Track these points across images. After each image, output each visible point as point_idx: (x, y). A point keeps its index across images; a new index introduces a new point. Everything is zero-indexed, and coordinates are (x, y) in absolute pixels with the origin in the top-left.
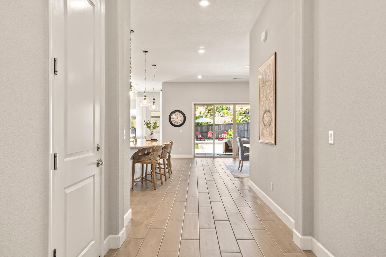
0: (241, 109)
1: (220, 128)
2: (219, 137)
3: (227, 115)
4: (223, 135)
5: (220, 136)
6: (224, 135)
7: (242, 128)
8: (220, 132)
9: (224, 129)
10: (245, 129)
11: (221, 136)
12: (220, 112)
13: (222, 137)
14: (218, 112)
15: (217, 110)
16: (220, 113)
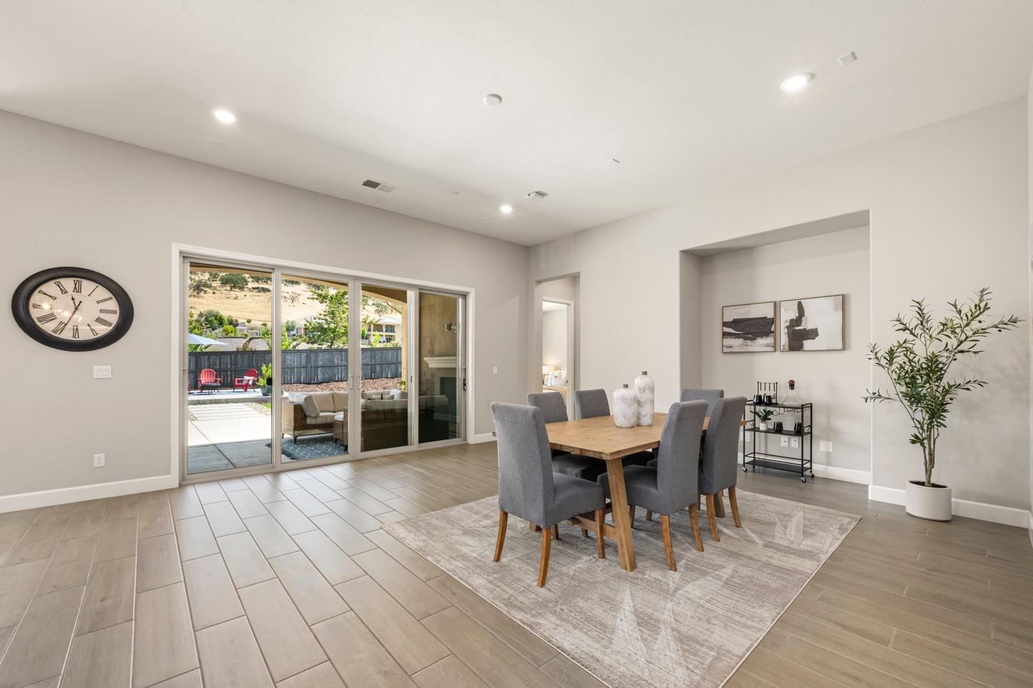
0: (263, 325)
1: (236, 361)
2: (236, 384)
3: (233, 335)
4: (247, 378)
5: (238, 381)
6: (251, 378)
7: (294, 363)
8: (235, 371)
9: (246, 363)
10: (301, 362)
11: (242, 381)
12: (213, 329)
13: (245, 382)
14: (211, 329)
15: (206, 324)
16: (216, 331)
